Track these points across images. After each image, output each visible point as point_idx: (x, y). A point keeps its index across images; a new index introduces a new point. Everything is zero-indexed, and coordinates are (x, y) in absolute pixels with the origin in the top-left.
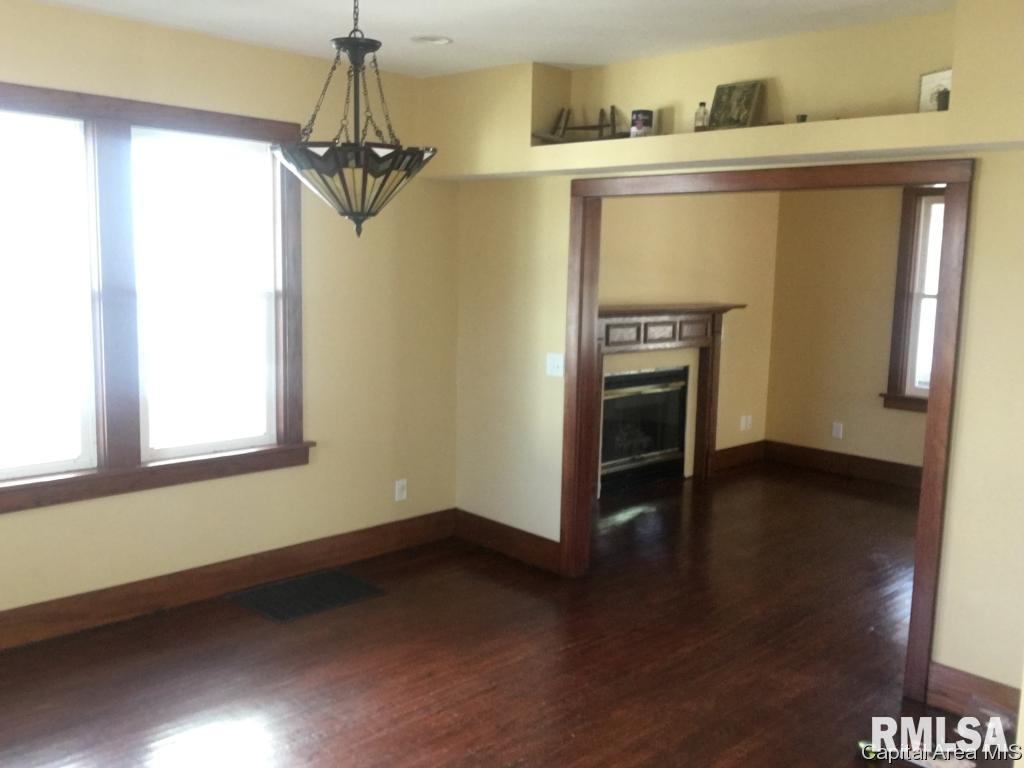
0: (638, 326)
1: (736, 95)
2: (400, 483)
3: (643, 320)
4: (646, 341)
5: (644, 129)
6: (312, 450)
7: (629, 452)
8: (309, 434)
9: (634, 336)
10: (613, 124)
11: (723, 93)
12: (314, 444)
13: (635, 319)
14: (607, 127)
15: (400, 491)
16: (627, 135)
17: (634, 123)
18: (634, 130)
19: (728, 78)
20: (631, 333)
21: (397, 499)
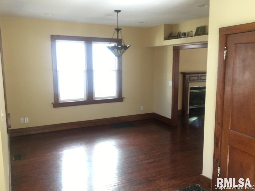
0: (198, 76)
1: (200, 29)
2: (142, 107)
3: (199, 75)
4: (200, 80)
5: (184, 36)
6: (124, 99)
7: (198, 104)
8: (123, 96)
9: (197, 79)
10: (180, 35)
11: (198, 29)
12: (124, 98)
13: (197, 75)
14: (179, 36)
15: (142, 108)
16: (181, 38)
17: (182, 35)
18: (182, 36)
19: (199, 26)
20: (196, 78)
21: (141, 110)
